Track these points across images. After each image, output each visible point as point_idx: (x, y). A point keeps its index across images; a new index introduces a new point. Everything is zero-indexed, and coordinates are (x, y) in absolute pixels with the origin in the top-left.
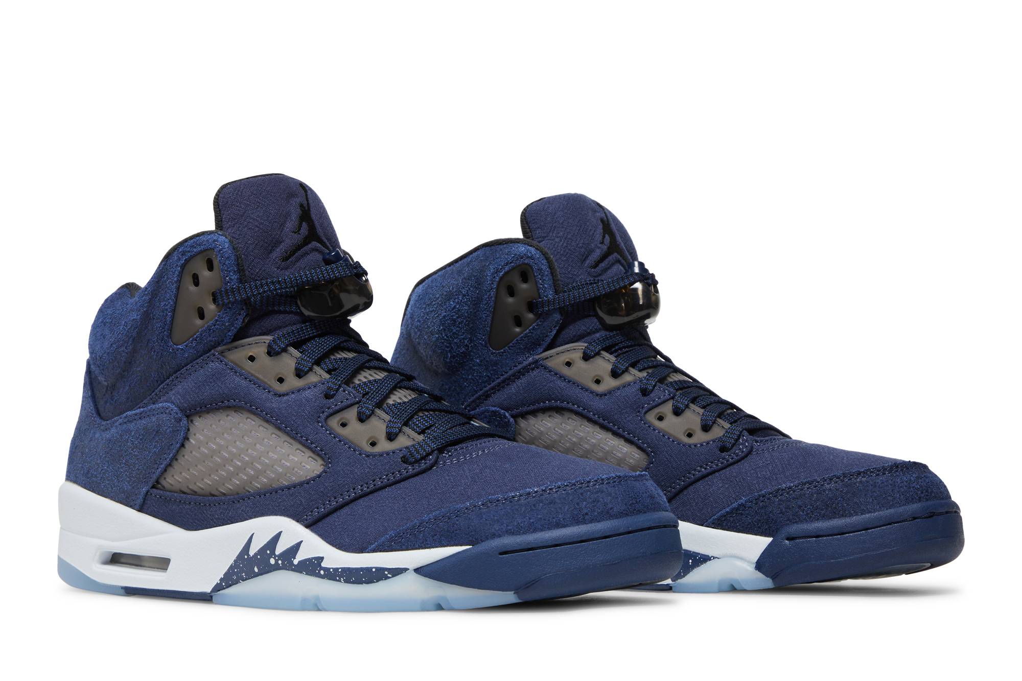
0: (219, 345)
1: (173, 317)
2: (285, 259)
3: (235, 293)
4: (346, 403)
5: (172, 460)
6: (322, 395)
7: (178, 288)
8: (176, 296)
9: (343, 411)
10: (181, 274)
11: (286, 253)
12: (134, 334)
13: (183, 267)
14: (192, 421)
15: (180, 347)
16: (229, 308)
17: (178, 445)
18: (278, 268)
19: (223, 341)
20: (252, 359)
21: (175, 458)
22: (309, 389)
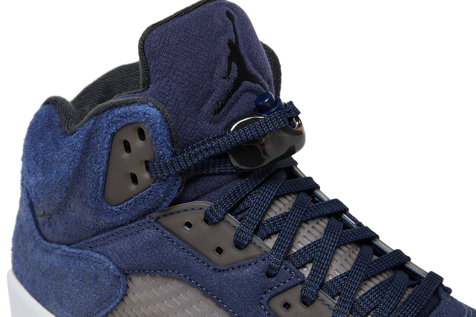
0: (154, 210)
1: (105, 181)
2: (217, 111)
3: (169, 167)
4: (289, 283)
5: (112, 309)
6: (264, 274)
7: (109, 154)
8: (108, 162)
9: (286, 292)
10: (111, 141)
11: (218, 104)
12: (68, 185)
13: (113, 135)
14: (130, 279)
15: (114, 208)
16: (164, 180)
17: (118, 300)
18: (210, 123)
19: (157, 207)
20: (189, 225)
21: (115, 308)
22: (249, 265)
